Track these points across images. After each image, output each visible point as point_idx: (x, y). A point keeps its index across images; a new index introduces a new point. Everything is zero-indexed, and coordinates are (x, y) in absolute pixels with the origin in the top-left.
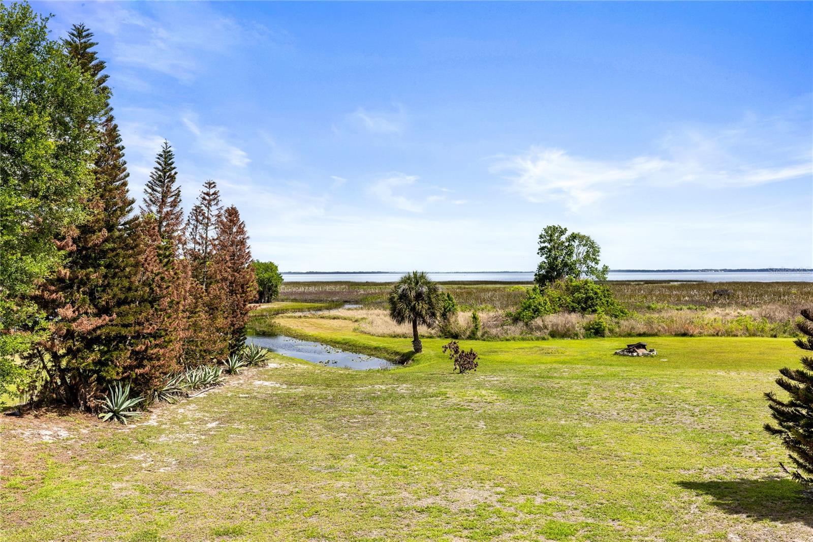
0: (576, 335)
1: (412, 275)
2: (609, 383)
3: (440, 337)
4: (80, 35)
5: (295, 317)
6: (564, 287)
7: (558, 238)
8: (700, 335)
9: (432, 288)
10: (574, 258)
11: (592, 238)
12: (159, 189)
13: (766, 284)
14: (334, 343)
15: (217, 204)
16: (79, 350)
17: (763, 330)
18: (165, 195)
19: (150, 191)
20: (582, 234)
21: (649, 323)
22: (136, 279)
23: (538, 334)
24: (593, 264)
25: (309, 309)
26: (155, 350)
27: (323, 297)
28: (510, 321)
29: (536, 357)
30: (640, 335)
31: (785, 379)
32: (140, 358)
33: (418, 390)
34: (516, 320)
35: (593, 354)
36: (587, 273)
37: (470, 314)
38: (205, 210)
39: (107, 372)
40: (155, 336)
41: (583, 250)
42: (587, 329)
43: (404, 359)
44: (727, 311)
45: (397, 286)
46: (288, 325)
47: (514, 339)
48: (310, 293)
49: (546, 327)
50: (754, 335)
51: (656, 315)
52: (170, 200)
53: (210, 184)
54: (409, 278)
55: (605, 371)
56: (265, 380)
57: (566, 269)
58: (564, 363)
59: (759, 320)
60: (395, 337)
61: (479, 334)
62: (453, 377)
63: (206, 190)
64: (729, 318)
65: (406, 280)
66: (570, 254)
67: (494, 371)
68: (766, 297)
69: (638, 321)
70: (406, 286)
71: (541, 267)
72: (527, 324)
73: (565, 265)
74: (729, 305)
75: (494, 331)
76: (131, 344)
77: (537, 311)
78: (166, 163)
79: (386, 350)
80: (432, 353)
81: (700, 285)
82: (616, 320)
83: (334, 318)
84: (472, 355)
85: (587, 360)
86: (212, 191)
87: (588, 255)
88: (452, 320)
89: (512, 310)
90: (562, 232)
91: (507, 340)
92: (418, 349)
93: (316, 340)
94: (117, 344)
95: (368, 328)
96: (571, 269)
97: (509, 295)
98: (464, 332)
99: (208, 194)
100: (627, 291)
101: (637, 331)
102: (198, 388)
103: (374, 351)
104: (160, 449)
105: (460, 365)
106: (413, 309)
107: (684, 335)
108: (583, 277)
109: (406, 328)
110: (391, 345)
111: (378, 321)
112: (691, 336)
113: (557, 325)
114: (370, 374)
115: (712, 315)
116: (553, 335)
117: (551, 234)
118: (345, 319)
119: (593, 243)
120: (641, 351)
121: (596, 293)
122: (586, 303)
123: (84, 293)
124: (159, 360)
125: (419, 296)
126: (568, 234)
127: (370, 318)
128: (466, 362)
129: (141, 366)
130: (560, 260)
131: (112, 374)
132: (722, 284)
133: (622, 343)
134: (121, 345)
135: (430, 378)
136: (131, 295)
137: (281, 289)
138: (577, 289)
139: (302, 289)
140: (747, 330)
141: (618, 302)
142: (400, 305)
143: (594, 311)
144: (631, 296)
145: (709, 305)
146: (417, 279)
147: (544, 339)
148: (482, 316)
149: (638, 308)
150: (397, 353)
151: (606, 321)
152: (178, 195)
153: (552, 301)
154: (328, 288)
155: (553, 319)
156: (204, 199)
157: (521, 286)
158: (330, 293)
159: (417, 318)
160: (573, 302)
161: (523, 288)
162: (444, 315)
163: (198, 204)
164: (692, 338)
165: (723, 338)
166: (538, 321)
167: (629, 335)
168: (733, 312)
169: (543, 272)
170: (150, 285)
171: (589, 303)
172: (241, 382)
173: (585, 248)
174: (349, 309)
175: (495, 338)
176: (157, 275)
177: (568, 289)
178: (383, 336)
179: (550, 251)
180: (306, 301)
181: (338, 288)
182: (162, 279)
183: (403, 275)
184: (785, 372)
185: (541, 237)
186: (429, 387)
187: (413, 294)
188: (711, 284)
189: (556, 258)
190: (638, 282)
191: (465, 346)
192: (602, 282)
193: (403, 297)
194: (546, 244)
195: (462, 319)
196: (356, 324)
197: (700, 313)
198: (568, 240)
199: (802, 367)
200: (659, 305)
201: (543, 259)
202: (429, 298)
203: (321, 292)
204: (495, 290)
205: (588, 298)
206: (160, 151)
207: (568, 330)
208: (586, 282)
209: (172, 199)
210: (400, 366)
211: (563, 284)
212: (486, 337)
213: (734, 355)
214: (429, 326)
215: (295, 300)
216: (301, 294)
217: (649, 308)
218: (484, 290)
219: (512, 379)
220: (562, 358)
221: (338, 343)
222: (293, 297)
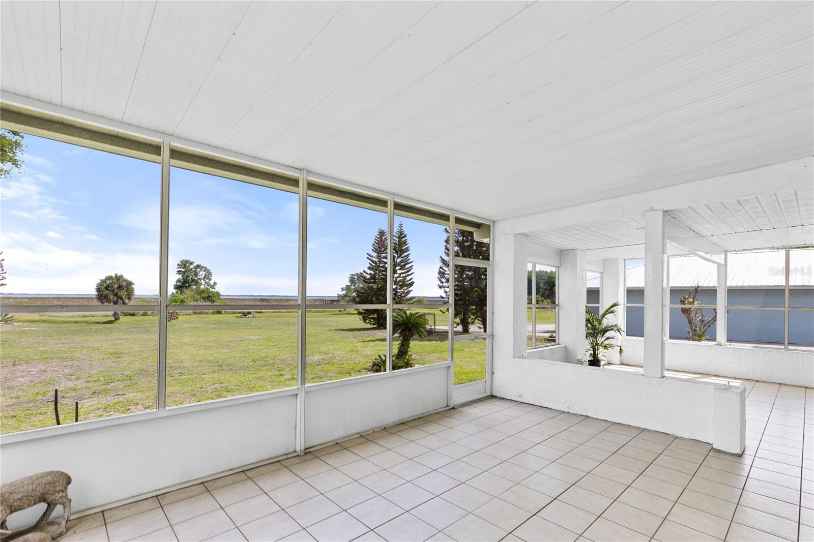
6: (194, 291)
7: (189, 266)
9: (128, 283)
10: (198, 277)
11: (208, 268)
20: (202, 265)
24: (208, 281)
36: (205, 285)
45: (105, 281)
57: (193, 282)
65: (111, 278)
66: (196, 275)
70: (111, 281)
71: (178, 281)
73: (193, 280)
87: (205, 277)
90: (191, 263)
92: (115, 318)
96: (196, 282)
106: (116, 294)
108: (203, 287)
117: (185, 264)
119: (208, 270)
122: (208, 299)
125: (120, 287)
126: (195, 264)
130: (190, 278)
138: (201, 292)
146: (117, 278)
153: (190, 297)
159: (118, 299)
160: (201, 298)
169: (180, 283)
171: (210, 299)
173: (204, 273)
177: (196, 292)
179: (184, 272)
185: (178, 265)
187: (116, 286)
189: (188, 277)
193: (110, 287)
194: (181, 269)
198: (195, 268)
201: (180, 276)
205: (209, 296)
208: (204, 289)
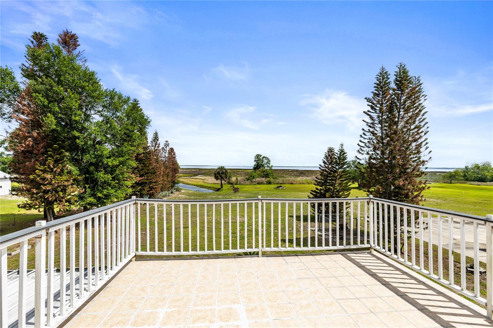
0: (264, 184)
1: (221, 167)
2: (273, 195)
3: (227, 184)
4: (135, 101)
5: (185, 178)
6: (261, 171)
7: (260, 157)
8: (296, 184)
9: (226, 170)
10: (264, 163)
11: (269, 158)
12: (154, 143)
13: (314, 171)
14: (197, 186)
15: (168, 147)
16: (135, 186)
17: (312, 183)
18: (156, 144)
19: (151, 143)
20: (266, 156)
21: (283, 181)
22: (151, 167)
23: (254, 183)
24: (269, 165)
25: (188, 176)
26: (155, 186)
27: (192, 173)
28: (246, 180)
29: (254, 189)
30: (281, 184)
31: (312, 192)
32: (151, 188)
33: (224, 197)
34: (248, 180)
35: (268, 189)
36: (267, 167)
37: (235, 178)
38: (165, 148)
39: (143, 192)
40: (155, 182)
41: (266, 161)
42: (267, 182)
43: (218, 190)
44: (303, 178)
45: (217, 170)
46: (183, 181)
47: (248, 185)
48: (188, 172)
49: (256, 182)
50: (309, 184)
51: (285, 179)
52: (157, 146)
53: (167, 141)
54: (220, 168)
55: (272, 193)
56: (182, 195)
57: (262, 166)
58: (261, 191)
59: (311, 180)
60: (215, 184)
61: (238, 183)
62: (233, 194)
63: (165, 143)
64: (303, 179)
65: (219, 168)
66: (263, 162)
67: (243, 193)
68: (313, 174)
69: (280, 180)
70: (219, 170)
71: (255, 165)
72: (251, 181)
73: (261, 165)
74: (304, 176)
75: (242, 183)
76: (148, 185)
77: (254, 177)
78: (156, 136)
79: (213, 187)
80: (226, 188)
81: (297, 171)
82: (274, 180)
83: (196, 179)
84: (238, 188)
85: (267, 190)
86: (167, 143)
87: (267, 163)
88: (231, 179)
89: (247, 177)
90: (261, 156)
91: (246, 185)
92: (222, 187)
93: (192, 185)
94: (145, 185)
95: (207, 182)
96: (263, 166)
97: (245, 173)
98: (234, 183)
99: (166, 144)
100: (278, 172)
101: (279, 183)
102: (164, 197)
103: (209, 188)
104: (161, 211)
105: (235, 191)
106: (221, 176)
107: (292, 184)
108: (266, 168)
109: (219, 181)
110: (214, 186)
111: (209, 180)
112: (294, 184)
113: (259, 181)
114: (210, 194)
115: (299, 179)
116: (258, 184)
117: (258, 156)
118: (200, 179)
119: (269, 159)
120: (281, 188)
121: (269, 173)
122: (267, 175)
123: (137, 171)
124: (156, 189)
125: (223, 173)
126: (262, 156)
127: (207, 179)
128: (236, 190)
129: (151, 190)
130: (260, 163)
131: (144, 192)
132: (302, 170)
133: (276, 186)
134: (146, 185)
135: (227, 194)
136: (149, 171)
137: (180, 170)
138: (264, 171)
139: (185, 170)
140: (308, 183)
141: (275, 175)
142: (218, 175)
143: (269, 177)
144: (278, 174)
145: (299, 176)
146: (222, 168)
147: (255, 185)
148: (239, 178)
149: (280, 177)
150: (216, 188)
151: (272, 180)
152: (159, 144)
153: (258, 175)
154: (193, 170)
155: (258, 179)
156: (165, 145)
157: (249, 170)
158: (193, 172)
159: (222, 178)
160: (263, 175)
161: (249, 171)
162: (229, 179)
163: (163, 147)
164: (294, 185)
165: (302, 185)
166: (254, 180)
167: (278, 184)
168: (304, 178)
169: (255, 167)
170: (153, 169)
171: (268, 175)
172: (175, 195)
173: (267, 160)
174: (200, 176)
175: (242, 184)
176: (155, 166)
177: (262, 171)
178: (211, 184)
179: (257, 161)
180: (187, 174)
181: (196, 170)
182: (157, 167)
183: (218, 167)
184: (312, 191)
185: (255, 157)
186: (227, 196)
187: (221, 172)
188: (300, 170)
189: (259, 163)
190: (280, 170)
191: (236, 186)
192: (271, 169)
193: (218, 173)
194: (256, 159)
195: (233, 179)
196: (203, 180)
197: (296, 178)
198: (262, 158)
199: (315, 189)
200: (286, 176)
201: (255, 163)
202: (225, 173)
203: (191, 171)
204: (241, 171)
205: (267, 174)
206: (154, 132)
207: (262, 182)
208: (267, 170)
209: (158, 145)
210: (217, 192)
211: (261, 170)
212: (240, 184)
213: (304, 189)
214: (225, 181)
215: (183, 174)
216: (185, 172)
217: (283, 177)
218: (239, 172)
219: (248, 194)
220: (261, 190)
221: (199, 186)
222: (183, 173)
